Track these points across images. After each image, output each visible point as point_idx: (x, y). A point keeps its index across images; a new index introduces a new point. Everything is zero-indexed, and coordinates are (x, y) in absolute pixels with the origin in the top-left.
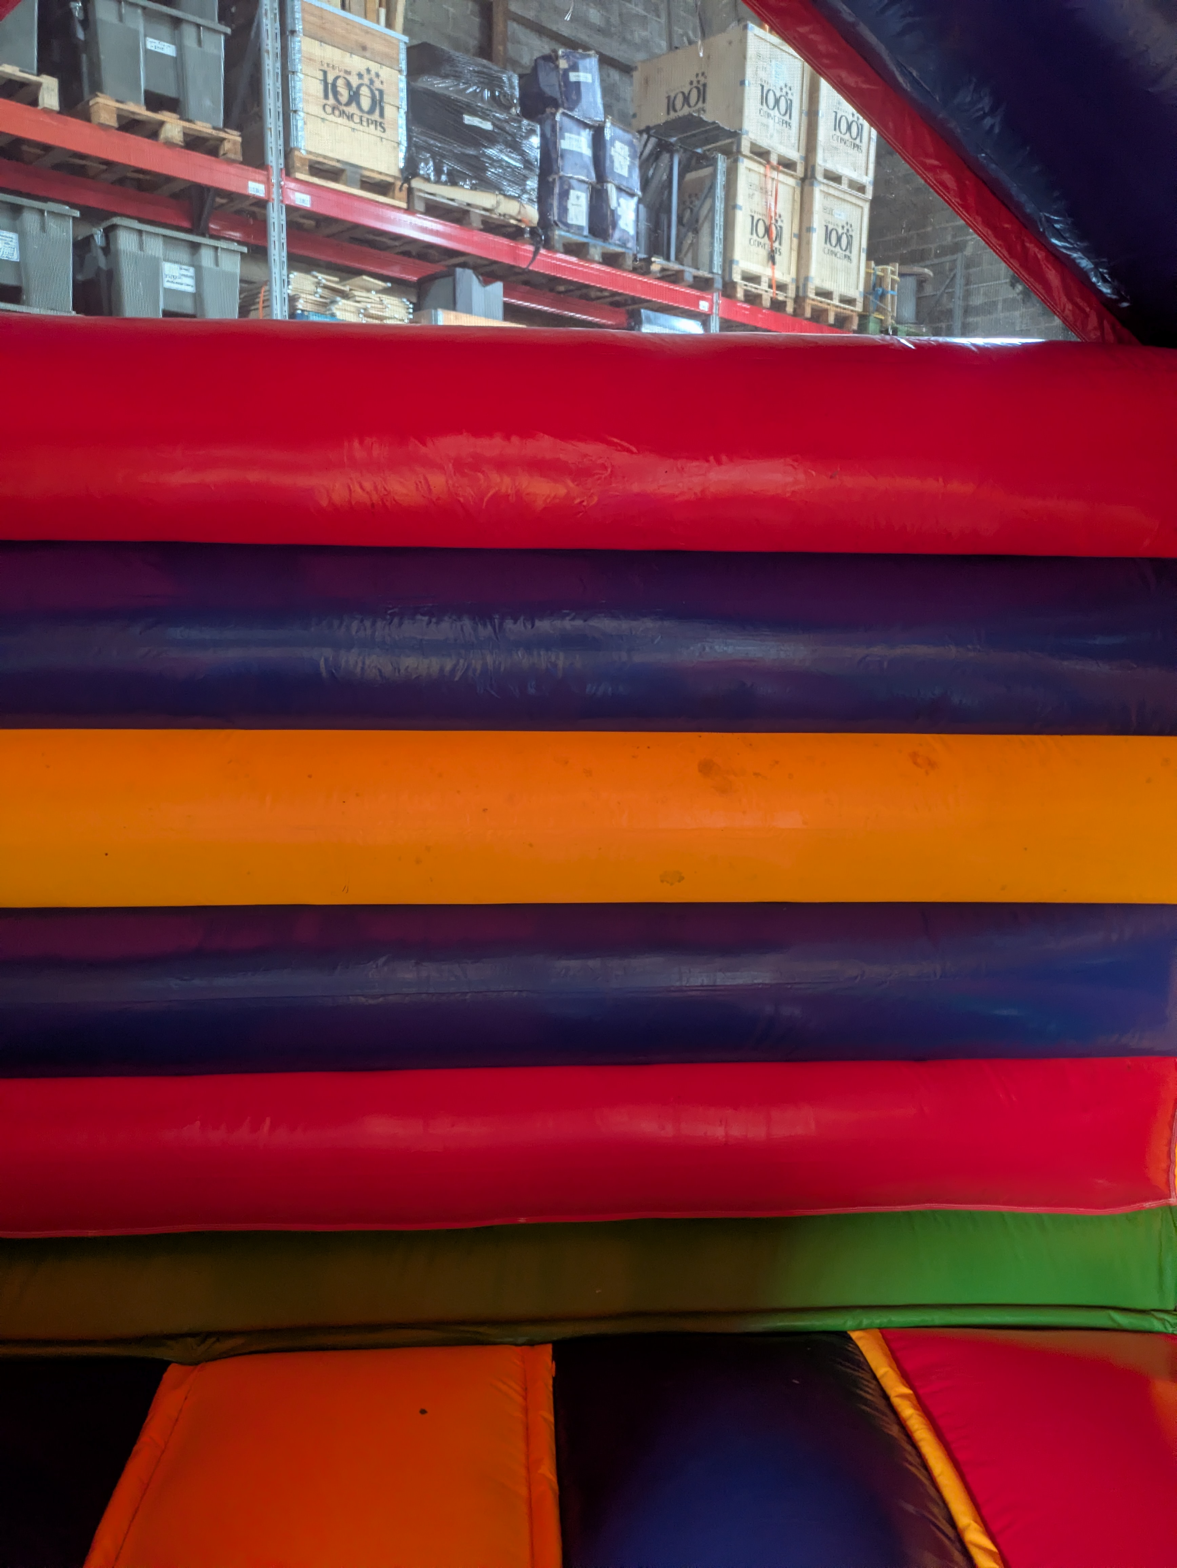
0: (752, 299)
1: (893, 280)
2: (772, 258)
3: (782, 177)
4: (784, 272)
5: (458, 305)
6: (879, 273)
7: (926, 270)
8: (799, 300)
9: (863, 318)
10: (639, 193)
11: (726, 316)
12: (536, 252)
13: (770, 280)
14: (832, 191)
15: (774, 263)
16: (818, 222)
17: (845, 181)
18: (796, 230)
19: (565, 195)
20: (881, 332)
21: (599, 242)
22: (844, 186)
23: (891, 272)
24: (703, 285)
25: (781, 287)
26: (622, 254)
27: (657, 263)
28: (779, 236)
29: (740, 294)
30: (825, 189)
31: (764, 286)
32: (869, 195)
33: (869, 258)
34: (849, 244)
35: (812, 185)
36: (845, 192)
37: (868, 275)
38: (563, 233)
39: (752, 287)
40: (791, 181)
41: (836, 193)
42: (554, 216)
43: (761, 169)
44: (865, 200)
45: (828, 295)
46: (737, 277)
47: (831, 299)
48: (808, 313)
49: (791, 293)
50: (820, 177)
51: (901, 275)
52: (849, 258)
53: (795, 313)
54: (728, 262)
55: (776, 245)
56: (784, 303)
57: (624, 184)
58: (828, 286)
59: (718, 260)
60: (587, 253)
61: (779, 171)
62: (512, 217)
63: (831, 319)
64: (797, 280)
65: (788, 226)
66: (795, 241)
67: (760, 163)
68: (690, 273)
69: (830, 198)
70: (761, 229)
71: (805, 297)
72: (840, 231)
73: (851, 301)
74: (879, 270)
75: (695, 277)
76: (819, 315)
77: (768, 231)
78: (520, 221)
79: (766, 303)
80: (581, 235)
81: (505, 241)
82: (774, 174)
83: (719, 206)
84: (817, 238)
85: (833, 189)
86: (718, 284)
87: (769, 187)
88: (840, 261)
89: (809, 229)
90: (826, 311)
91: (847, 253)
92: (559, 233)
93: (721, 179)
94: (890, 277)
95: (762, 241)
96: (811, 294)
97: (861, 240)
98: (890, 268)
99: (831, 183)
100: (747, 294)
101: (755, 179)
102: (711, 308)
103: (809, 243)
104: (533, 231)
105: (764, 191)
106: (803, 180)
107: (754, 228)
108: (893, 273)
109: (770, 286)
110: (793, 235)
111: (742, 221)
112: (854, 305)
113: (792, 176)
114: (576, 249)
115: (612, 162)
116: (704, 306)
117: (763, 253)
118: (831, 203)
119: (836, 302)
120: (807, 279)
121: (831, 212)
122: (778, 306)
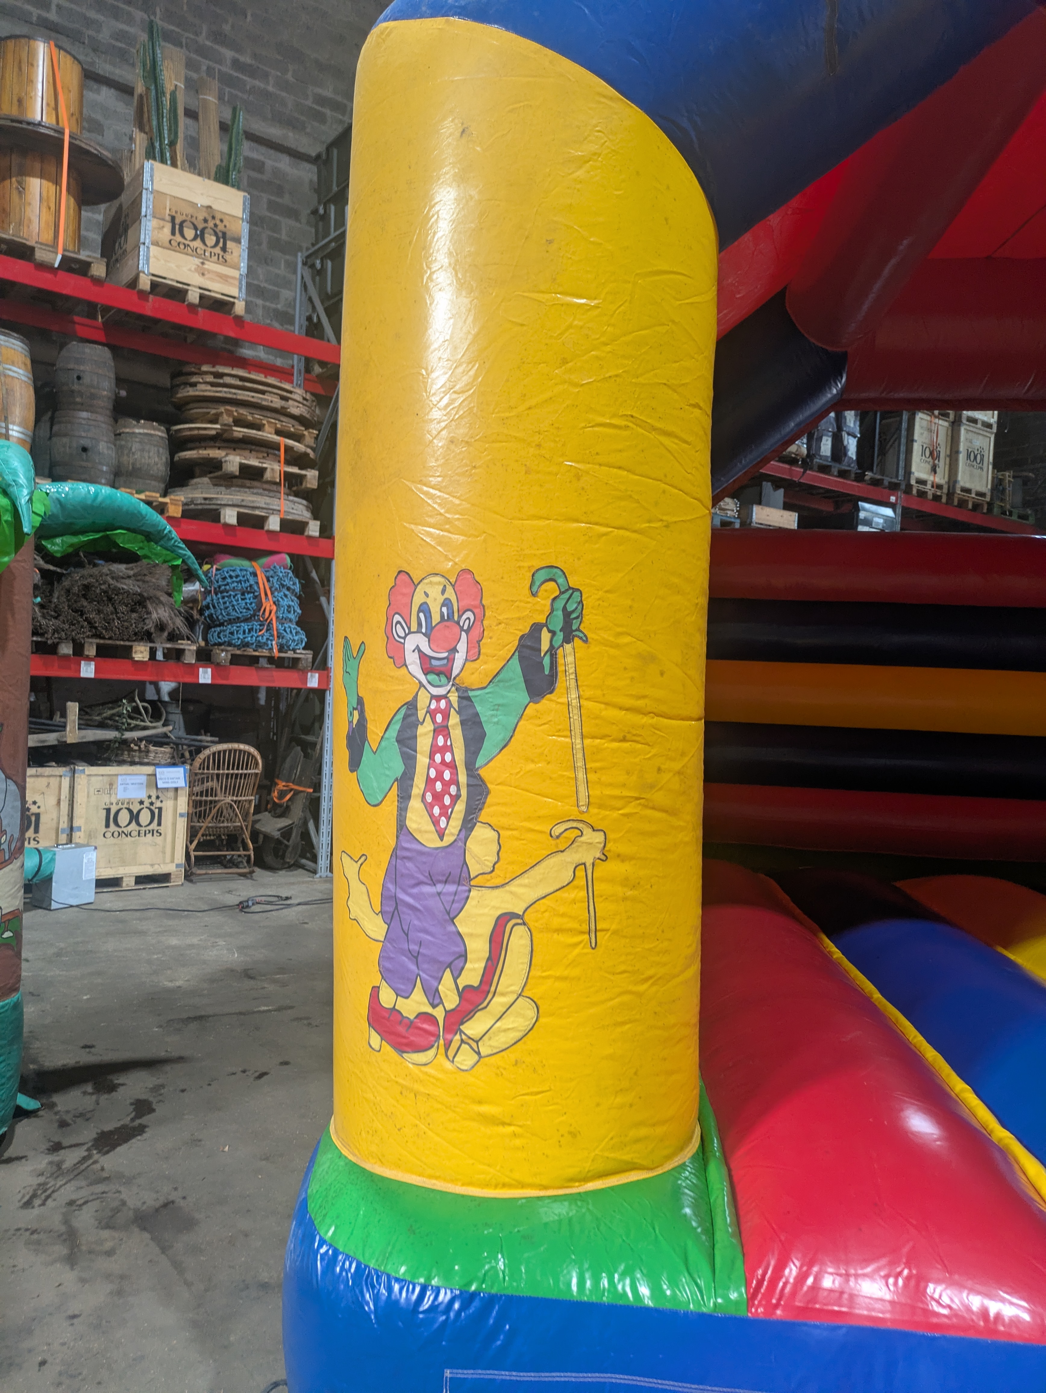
0: (922, 494)
1: (1009, 481)
2: (934, 470)
3: (941, 422)
4: (940, 478)
5: (763, 502)
6: (1000, 477)
7: (1030, 474)
8: (950, 494)
9: (990, 504)
10: (859, 436)
11: (905, 505)
12: (804, 473)
13: (933, 483)
14: (971, 429)
15: (935, 473)
16: (962, 448)
17: (980, 423)
18: (948, 453)
19: (820, 439)
20: (1002, 513)
21: (837, 465)
22: (979, 425)
23: (1008, 475)
24: (894, 487)
25: (939, 487)
26: (850, 471)
27: (869, 475)
28: (939, 457)
29: (914, 492)
30: (968, 428)
31: (929, 486)
32: (995, 429)
33: (995, 467)
34: (982, 460)
35: (959, 426)
36: (980, 429)
37: (993, 478)
38: (818, 460)
39: (921, 487)
40: (946, 424)
41: (974, 430)
42: (813, 452)
43: (929, 418)
44: (992, 433)
45: (968, 491)
46: (913, 482)
47: (970, 493)
48: (956, 503)
49: (945, 490)
50: (964, 421)
51: (1014, 477)
52: (982, 469)
53: (947, 503)
54: (908, 473)
55: (936, 462)
56: (940, 497)
57: (851, 431)
58: (968, 485)
59: (901, 472)
60: (830, 471)
61: (939, 419)
62: (793, 453)
63: (970, 506)
64: (948, 483)
65: (944, 451)
66: (948, 459)
67: (928, 414)
68: (887, 481)
69: (970, 433)
70: (928, 453)
71: (954, 493)
72: (976, 452)
73: (982, 495)
74: (1000, 475)
75: (890, 483)
76: (962, 503)
77: (931, 453)
78: (797, 455)
79: (930, 496)
80: (827, 461)
81: (787, 466)
82: (937, 421)
83: (903, 440)
84: (962, 457)
85: (972, 427)
86: (903, 487)
87: (933, 428)
88: (975, 471)
89: (958, 452)
90: (967, 501)
91: (981, 465)
92: (817, 460)
93: (904, 425)
94: (1007, 479)
95: (928, 460)
96: (959, 492)
97: (990, 456)
98: (1007, 474)
99: (971, 424)
100: (918, 491)
101: (924, 424)
102: (897, 500)
103: (957, 460)
104: (804, 460)
105: (930, 430)
106: (953, 423)
107: (923, 453)
108: (1009, 476)
109: (933, 487)
110: (946, 456)
111: (917, 448)
112: (985, 497)
113: (946, 421)
114: (824, 469)
115: (846, 419)
116: (893, 499)
117: (928, 467)
118: (970, 435)
119: (973, 495)
120: (955, 482)
121: (971, 442)
122: (937, 498)
